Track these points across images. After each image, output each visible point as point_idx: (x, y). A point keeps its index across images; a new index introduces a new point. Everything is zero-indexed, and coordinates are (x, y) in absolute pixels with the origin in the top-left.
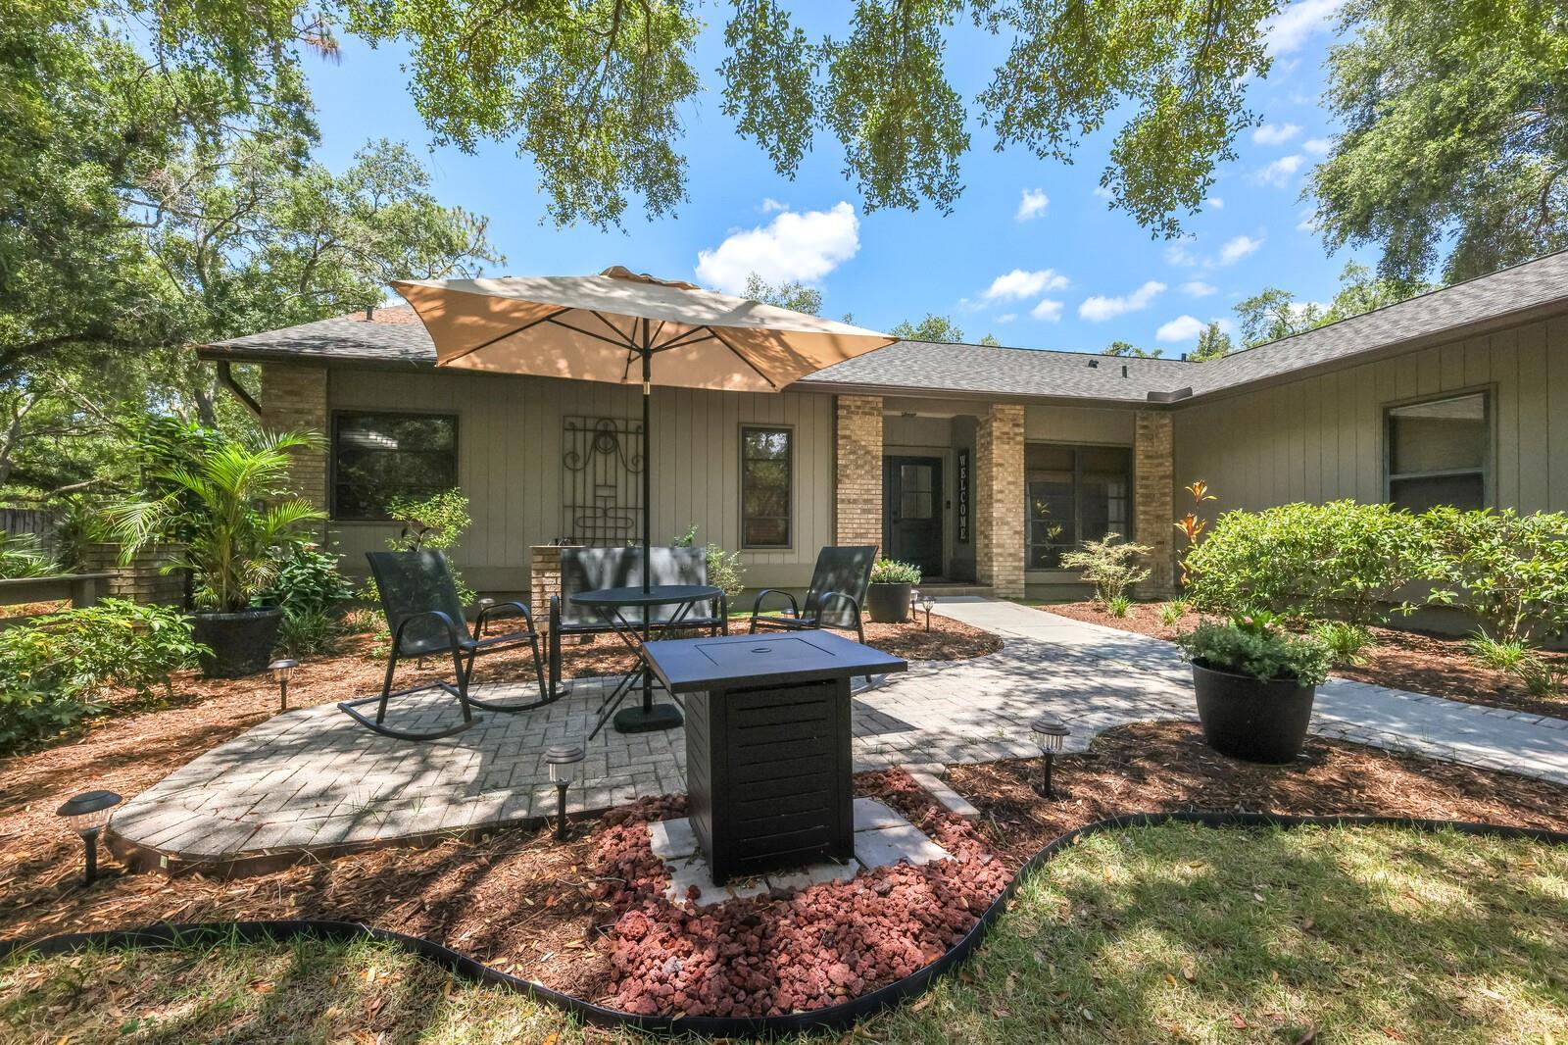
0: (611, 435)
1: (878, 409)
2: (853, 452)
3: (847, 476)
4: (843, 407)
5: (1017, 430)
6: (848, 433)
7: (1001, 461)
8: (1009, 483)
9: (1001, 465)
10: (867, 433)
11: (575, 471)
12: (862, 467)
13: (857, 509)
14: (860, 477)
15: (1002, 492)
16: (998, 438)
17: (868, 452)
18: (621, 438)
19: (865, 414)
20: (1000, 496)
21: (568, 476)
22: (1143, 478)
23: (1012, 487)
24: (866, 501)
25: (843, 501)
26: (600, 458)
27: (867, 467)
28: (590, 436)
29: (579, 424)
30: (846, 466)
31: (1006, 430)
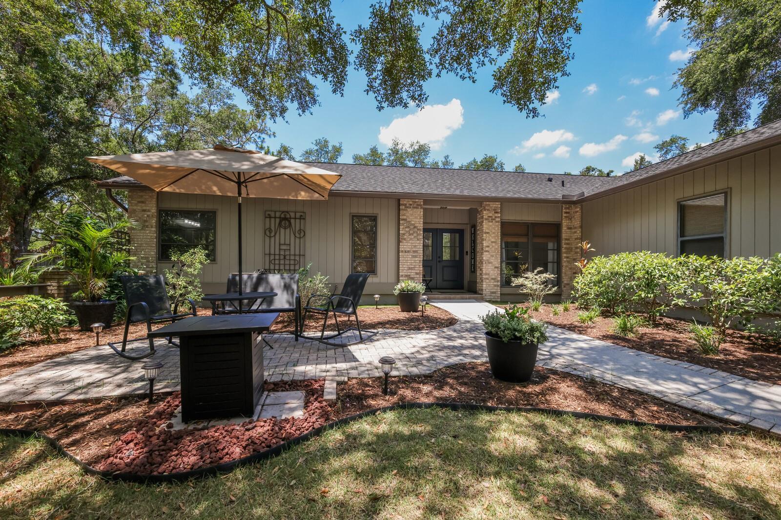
0: (288, 220)
1: (421, 205)
2: (408, 227)
3: (405, 239)
4: (403, 205)
5: (496, 215)
6: (405, 217)
7: (487, 231)
8: (492, 242)
9: (488, 233)
10: (415, 217)
11: (270, 237)
12: (412, 234)
13: (410, 255)
14: (411, 239)
15: (488, 247)
16: (486, 219)
17: (415, 227)
18: (292, 221)
19: (414, 208)
20: (487, 249)
21: (267, 239)
22: (566, 239)
23: (494, 244)
24: (414, 252)
25: (402, 251)
26: (282, 231)
27: (415, 235)
28: (278, 220)
29: (273, 214)
30: (404, 234)
31: (491, 215)
